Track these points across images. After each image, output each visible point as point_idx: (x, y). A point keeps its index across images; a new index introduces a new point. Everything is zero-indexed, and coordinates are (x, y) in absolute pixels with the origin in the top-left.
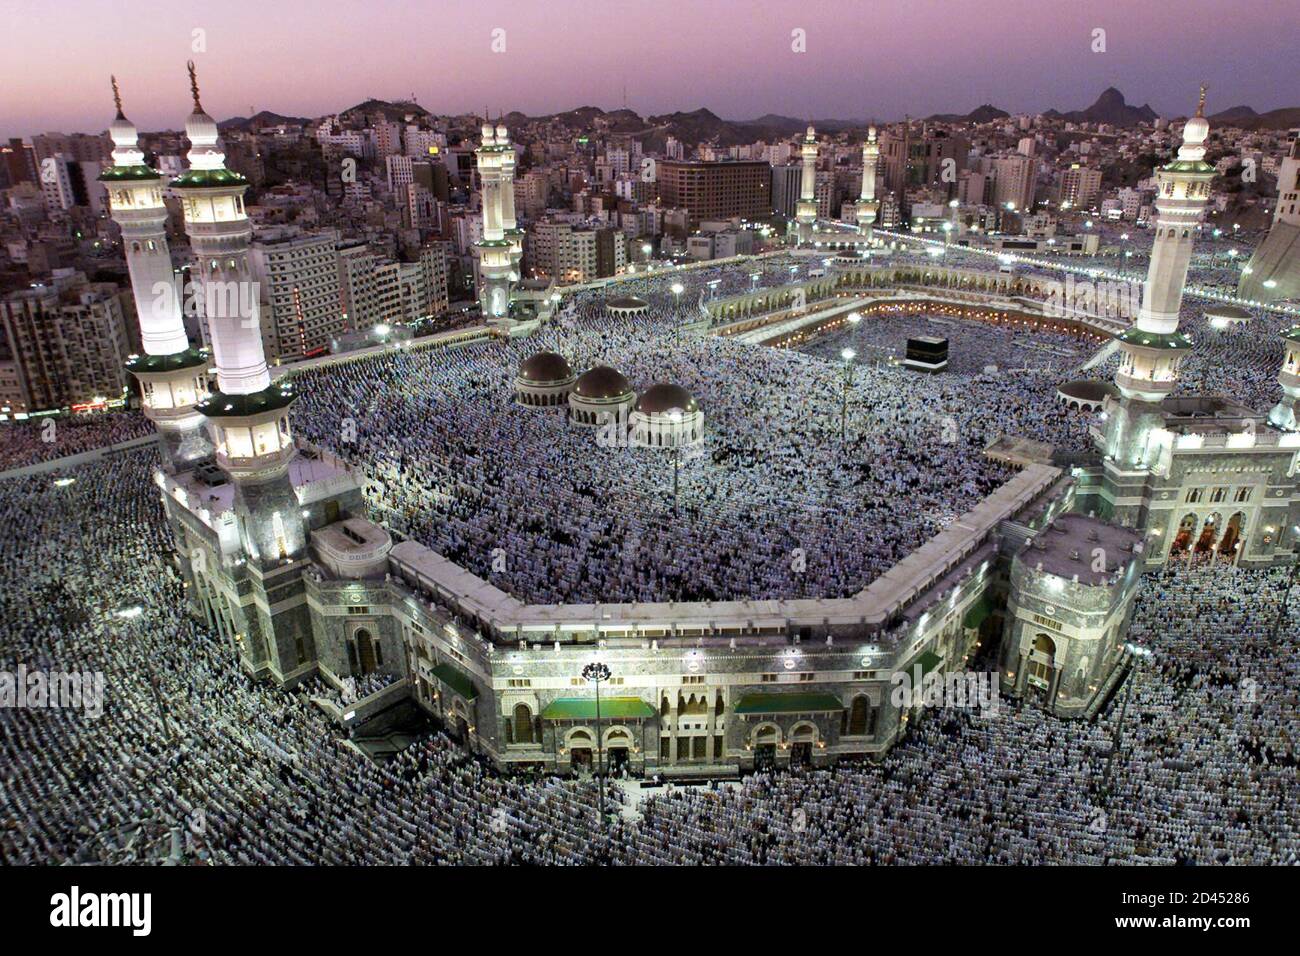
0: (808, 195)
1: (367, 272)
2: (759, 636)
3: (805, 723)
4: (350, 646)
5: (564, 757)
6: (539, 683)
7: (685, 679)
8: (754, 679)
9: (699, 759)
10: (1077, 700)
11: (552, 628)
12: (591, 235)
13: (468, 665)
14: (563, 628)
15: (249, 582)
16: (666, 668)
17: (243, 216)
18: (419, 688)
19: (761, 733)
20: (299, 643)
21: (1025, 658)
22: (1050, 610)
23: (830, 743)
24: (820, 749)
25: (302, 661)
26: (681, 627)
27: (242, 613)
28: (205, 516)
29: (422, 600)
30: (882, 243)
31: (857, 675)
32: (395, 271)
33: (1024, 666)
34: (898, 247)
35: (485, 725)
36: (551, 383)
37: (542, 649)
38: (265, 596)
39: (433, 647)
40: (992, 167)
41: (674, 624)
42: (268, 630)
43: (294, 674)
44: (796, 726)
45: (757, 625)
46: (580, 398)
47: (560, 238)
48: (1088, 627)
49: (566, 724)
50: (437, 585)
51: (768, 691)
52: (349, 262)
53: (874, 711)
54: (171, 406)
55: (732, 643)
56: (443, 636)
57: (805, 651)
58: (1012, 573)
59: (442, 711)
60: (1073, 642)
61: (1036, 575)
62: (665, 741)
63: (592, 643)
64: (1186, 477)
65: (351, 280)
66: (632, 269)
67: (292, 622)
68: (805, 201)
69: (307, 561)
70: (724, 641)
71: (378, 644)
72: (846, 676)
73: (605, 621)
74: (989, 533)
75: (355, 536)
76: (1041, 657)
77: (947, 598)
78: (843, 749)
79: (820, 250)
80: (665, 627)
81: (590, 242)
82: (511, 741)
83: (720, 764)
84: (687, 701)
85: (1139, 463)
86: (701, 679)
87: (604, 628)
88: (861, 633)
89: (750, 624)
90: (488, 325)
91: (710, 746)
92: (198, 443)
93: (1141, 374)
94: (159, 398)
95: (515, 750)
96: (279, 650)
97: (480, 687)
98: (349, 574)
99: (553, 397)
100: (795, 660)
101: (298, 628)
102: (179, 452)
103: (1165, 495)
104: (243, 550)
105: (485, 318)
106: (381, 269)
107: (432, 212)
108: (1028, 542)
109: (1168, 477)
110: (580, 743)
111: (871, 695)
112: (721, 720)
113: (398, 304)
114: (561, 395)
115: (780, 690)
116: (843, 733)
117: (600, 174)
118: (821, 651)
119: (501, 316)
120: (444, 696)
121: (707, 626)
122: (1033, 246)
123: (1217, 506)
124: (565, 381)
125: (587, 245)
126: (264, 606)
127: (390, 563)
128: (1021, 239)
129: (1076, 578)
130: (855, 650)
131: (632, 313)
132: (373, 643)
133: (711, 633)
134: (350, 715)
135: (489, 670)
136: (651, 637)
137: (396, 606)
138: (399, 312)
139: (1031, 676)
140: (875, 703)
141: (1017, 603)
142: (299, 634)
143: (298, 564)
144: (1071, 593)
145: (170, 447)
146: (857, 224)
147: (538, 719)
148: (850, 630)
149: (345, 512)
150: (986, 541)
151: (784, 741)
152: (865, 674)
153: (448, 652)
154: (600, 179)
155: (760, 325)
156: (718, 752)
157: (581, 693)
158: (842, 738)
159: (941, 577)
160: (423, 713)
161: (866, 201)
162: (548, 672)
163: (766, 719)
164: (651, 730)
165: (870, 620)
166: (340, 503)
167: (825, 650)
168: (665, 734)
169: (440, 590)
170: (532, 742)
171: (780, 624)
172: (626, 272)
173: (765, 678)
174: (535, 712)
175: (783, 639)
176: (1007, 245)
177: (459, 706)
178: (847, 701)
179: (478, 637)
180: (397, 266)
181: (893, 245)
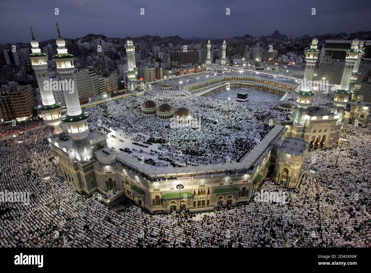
0: (209, 57)
1: (96, 80)
2: (218, 174)
3: (230, 195)
4: (107, 182)
5: (168, 208)
6: (162, 190)
7: (200, 186)
8: (218, 185)
9: (203, 206)
10: (294, 184)
11: (165, 175)
12: (154, 69)
13: (142, 186)
14: (167, 175)
15: (78, 167)
16: (195, 183)
17: (73, 66)
18: (126, 192)
19: (219, 198)
20: (92, 182)
21: (281, 174)
22: (287, 162)
23: (236, 200)
24: (234, 201)
25: (93, 187)
26: (198, 173)
27: (76, 175)
28: (65, 150)
29: (127, 169)
30: (227, 69)
31: (243, 182)
32: (104, 79)
33: (280, 176)
34: (232, 70)
35: (147, 202)
36: (151, 108)
37: (163, 181)
38: (83, 171)
39: (131, 182)
40: (252, 50)
41: (197, 172)
42: (84, 180)
43: (91, 191)
44: (228, 196)
45: (218, 171)
46: (160, 112)
47: (146, 69)
48: (297, 166)
49: (169, 200)
50: (131, 165)
51: (221, 188)
52: (92, 77)
53: (247, 191)
54: (51, 119)
55: (212, 176)
56: (134, 178)
57: (231, 177)
58: (277, 153)
59: (134, 198)
60: (293, 170)
61: (283, 154)
62: (195, 202)
63: (175, 178)
64: (313, 127)
65: (92, 82)
66: (165, 77)
67: (90, 177)
68: (208, 59)
69: (94, 160)
70: (210, 176)
71: (114, 181)
72: (241, 182)
73: (179, 172)
74: (270, 143)
75: (106, 153)
76: (285, 174)
77: (263, 160)
78: (240, 201)
79: (212, 71)
80: (194, 173)
81: (154, 70)
82: (154, 205)
83: (209, 207)
84: (200, 191)
85: (302, 124)
86: (204, 186)
87: (178, 174)
88: (244, 171)
89: (216, 171)
90: (131, 93)
91: (206, 202)
92: (59, 129)
93: (303, 102)
94: (48, 117)
95: (155, 208)
96: (87, 185)
97: (145, 192)
98: (106, 163)
99: (152, 112)
100: (228, 179)
101: (92, 178)
102: (54, 132)
103: (308, 132)
104: (76, 158)
105: (130, 91)
106: (100, 79)
107: (111, 63)
108: (280, 145)
109: (309, 127)
110: (173, 204)
111: (246, 187)
112: (209, 196)
113: (105, 88)
114: (154, 111)
115: (224, 187)
116: (240, 197)
117: (154, 53)
118: (235, 177)
119: (134, 91)
120: (134, 194)
121: (205, 172)
122: (263, 69)
123: (320, 134)
124: (155, 108)
125: (153, 71)
126: (82, 173)
127: (117, 160)
128: (260, 67)
129: (294, 154)
130: (243, 175)
131: (168, 89)
132: (113, 181)
133: (206, 174)
134: (109, 201)
135: (148, 187)
136: (191, 176)
137: (119, 171)
138: (105, 90)
139: (282, 179)
140: (247, 189)
141: (279, 161)
142: (92, 180)
143: (91, 161)
144: (293, 158)
145: (51, 131)
146: (221, 65)
147: (161, 199)
148: (241, 171)
149: (102, 146)
150: (270, 145)
151: (225, 200)
152: (245, 181)
153: (136, 183)
154: (154, 54)
155: (199, 91)
156: (208, 204)
157: (173, 192)
158: (239, 198)
159: (261, 155)
160: (128, 199)
161: (223, 59)
162: (164, 186)
163: (220, 195)
164: (191, 200)
165: (246, 168)
166: (101, 144)
167: (236, 176)
168: (195, 200)
169: (132, 166)
170: (160, 205)
171: (224, 170)
172: (163, 78)
173: (220, 184)
174: (161, 197)
175: (225, 174)
176: (257, 69)
177: (139, 197)
178: (241, 188)
179: (145, 179)
180: (104, 78)
181: (230, 70)
